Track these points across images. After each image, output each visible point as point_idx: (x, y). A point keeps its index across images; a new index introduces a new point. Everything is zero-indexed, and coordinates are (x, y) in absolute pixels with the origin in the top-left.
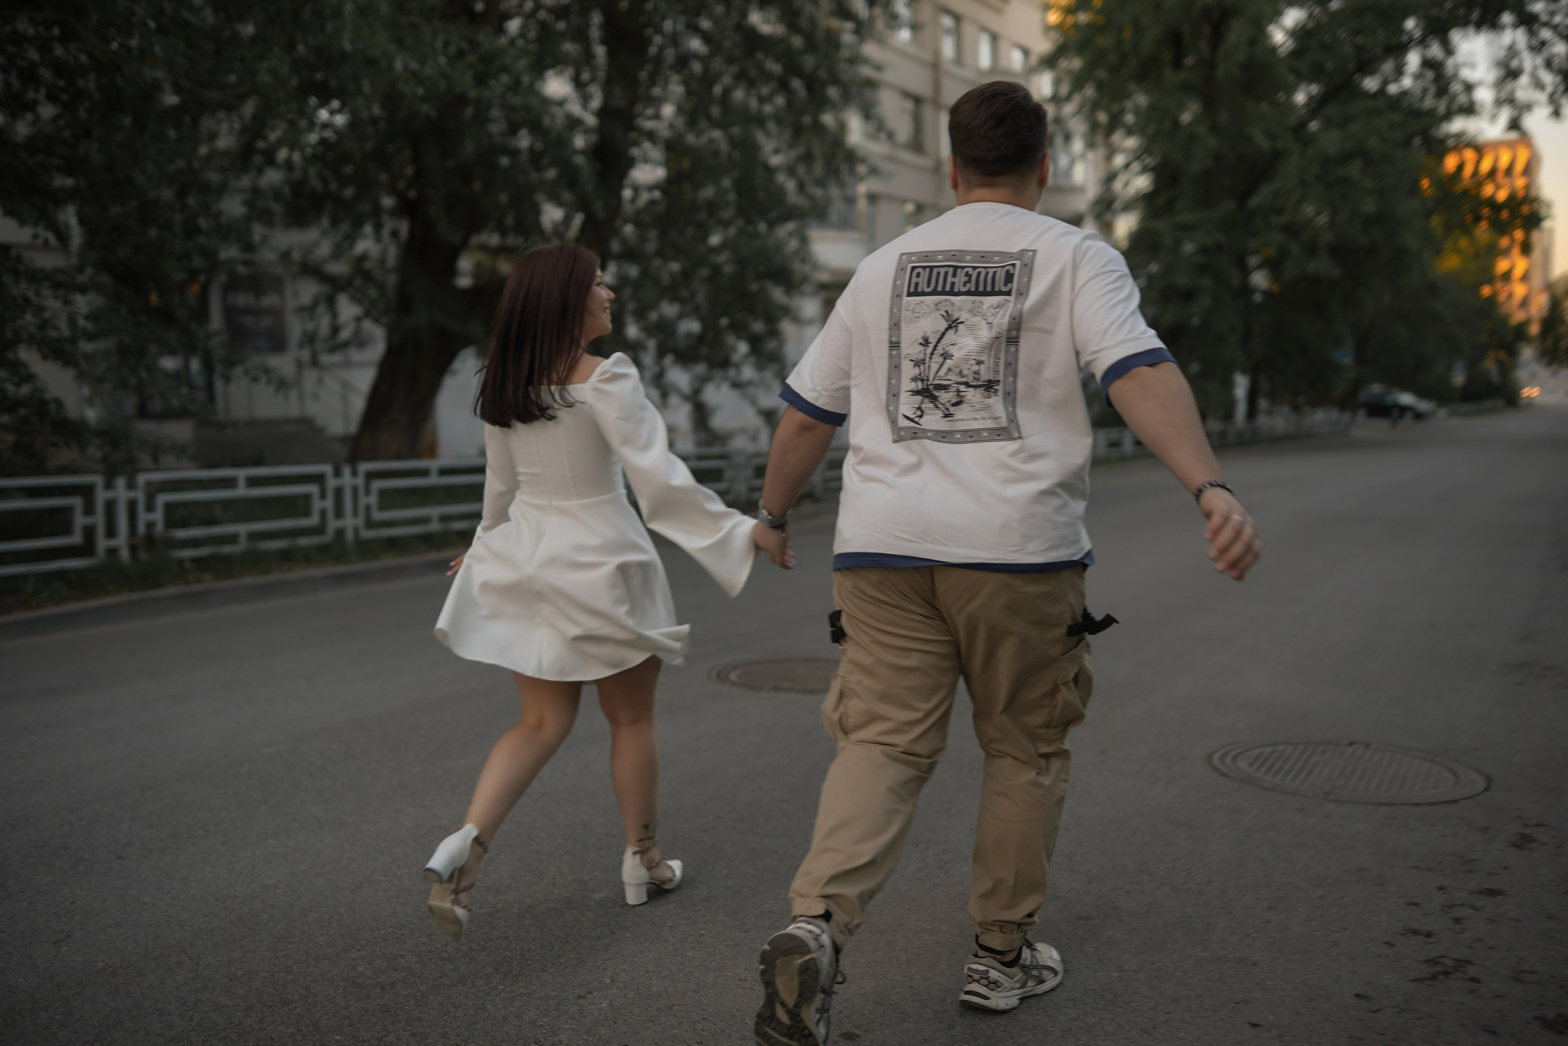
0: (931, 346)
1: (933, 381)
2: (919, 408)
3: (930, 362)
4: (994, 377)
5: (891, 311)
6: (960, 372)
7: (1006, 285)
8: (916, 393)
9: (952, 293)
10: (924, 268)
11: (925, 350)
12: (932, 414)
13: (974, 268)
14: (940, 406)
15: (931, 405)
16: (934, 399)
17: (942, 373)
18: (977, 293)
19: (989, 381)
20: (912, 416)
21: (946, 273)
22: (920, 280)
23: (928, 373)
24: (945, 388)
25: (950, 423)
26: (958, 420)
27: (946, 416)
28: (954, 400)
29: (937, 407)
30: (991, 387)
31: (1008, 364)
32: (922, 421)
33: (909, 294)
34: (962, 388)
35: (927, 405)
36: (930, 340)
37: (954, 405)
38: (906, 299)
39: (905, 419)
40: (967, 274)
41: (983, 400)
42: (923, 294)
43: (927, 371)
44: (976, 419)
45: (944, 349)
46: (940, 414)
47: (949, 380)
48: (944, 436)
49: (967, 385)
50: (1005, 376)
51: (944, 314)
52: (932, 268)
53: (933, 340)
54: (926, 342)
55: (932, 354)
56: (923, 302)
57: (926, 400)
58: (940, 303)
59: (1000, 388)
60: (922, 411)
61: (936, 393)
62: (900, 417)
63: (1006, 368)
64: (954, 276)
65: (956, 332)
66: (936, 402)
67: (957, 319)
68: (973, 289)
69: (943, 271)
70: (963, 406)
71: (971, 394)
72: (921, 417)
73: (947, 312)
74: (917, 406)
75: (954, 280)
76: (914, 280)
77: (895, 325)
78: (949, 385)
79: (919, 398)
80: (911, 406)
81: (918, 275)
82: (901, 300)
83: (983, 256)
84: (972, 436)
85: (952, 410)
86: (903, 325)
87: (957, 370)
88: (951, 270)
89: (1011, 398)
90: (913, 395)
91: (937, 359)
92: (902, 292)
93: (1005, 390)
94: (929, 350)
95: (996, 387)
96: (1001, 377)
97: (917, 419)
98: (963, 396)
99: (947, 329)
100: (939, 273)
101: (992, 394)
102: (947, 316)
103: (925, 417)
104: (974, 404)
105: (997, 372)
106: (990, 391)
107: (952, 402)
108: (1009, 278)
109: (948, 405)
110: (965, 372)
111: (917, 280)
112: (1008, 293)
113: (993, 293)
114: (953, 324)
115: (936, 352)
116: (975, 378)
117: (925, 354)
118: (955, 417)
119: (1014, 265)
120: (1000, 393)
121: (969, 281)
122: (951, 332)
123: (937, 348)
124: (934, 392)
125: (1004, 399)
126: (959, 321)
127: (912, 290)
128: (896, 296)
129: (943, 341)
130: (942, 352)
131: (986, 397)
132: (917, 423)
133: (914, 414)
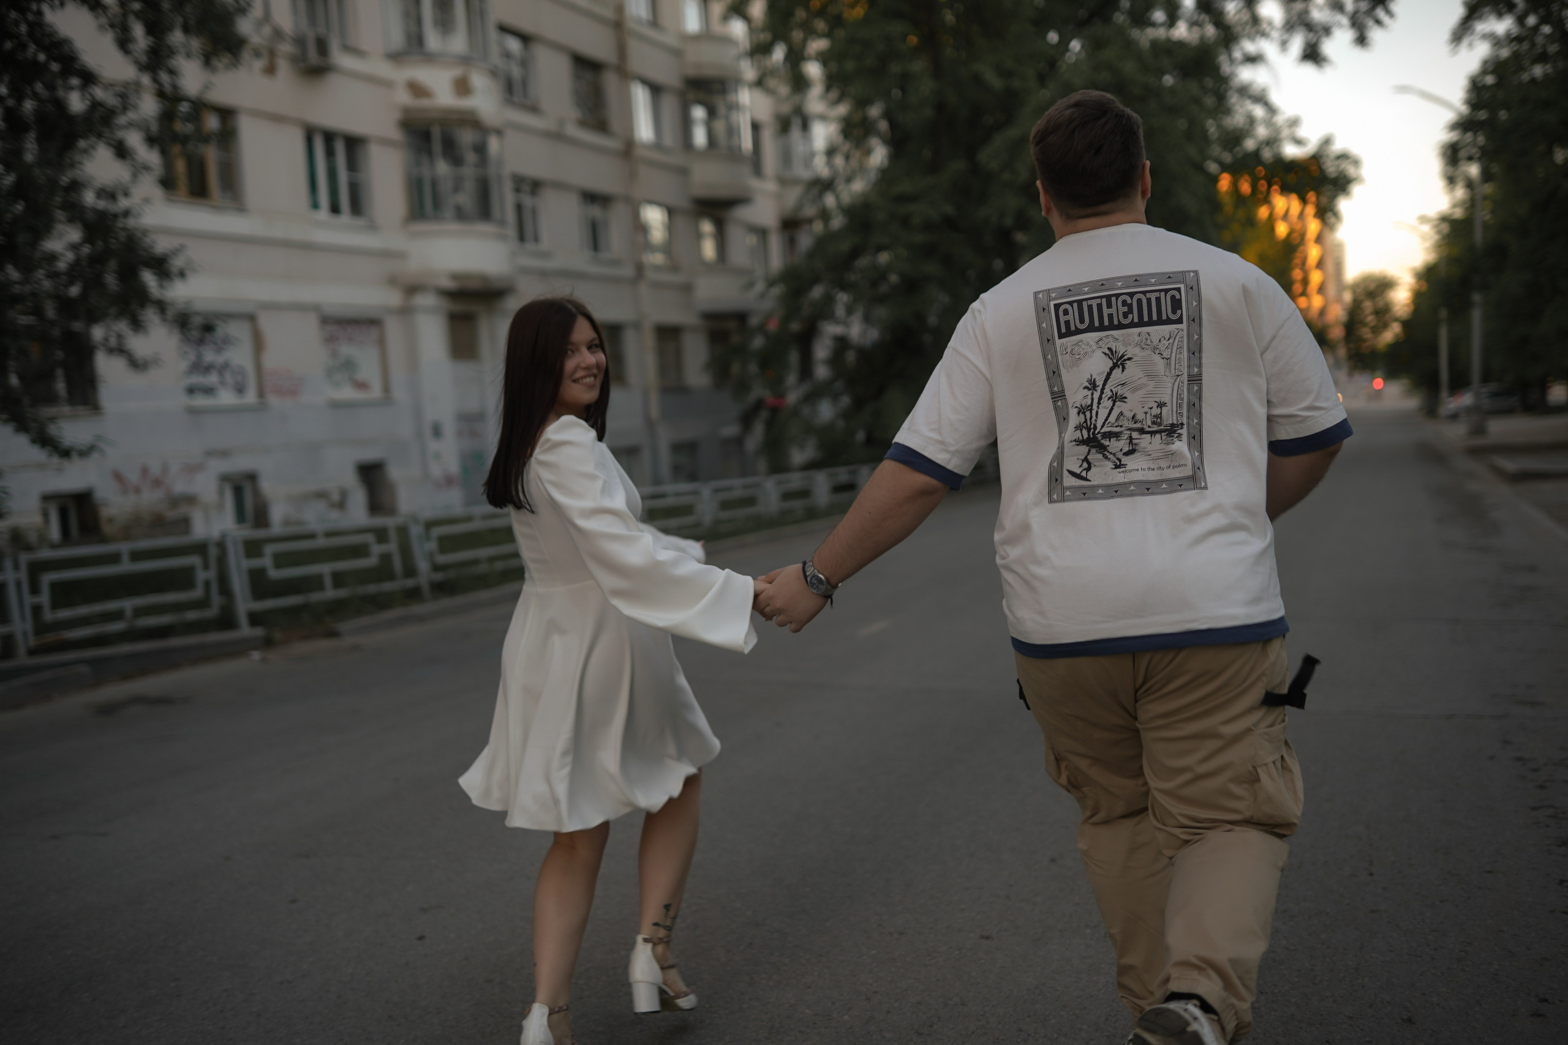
0: (1099, 389)
1: (1101, 429)
2: (1086, 460)
3: (1098, 407)
4: (1177, 421)
5: (1045, 358)
6: (1134, 417)
7: (1174, 312)
8: (1080, 442)
9: (1112, 327)
10: (1071, 303)
11: (1092, 394)
12: (1100, 466)
13: (1131, 295)
14: (1110, 456)
15: (1100, 456)
16: (1102, 449)
17: (1112, 419)
18: (1141, 324)
19: (1172, 425)
20: (1078, 471)
21: (1100, 306)
22: (1070, 317)
23: (1096, 421)
24: (1117, 435)
25: (1122, 474)
26: (1131, 471)
27: (1117, 467)
28: (1126, 449)
29: (1106, 458)
30: (1174, 432)
31: (1191, 405)
32: (1090, 475)
33: (1061, 336)
34: (1135, 435)
35: (1095, 456)
36: (1097, 384)
37: (1127, 454)
38: (1059, 342)
39: (1070, 476)
40: (1124, 303)
41: (1163, 446)
42: (1078, 332)
43: (1094, 418)
44: (1153, 469)
45: (1112, 391)
46: (1111, 465)
47: (1121, 426)
48: (1115, 491)
49: (1142, 431)
50: (1188, 418)
51: (1108, 352)
52: (1080, 302)
53: (1100, 383)
54: (1092, 385)
55: (1100, 398)
56: (1081, 341)
57: (1093, 451)
58: (1101, 340)
59: (1184, 431)
60: (1089, 464)
61: (1106, 442)
62: (1065, 473)
63: (1188, 411)
64: (1109, 306)
65: (1123, 371)
66: (1106, 452)
67: (1123, 356)
68: (1136, 320)
69: (1094, 303)
70: (1136, 455)
71: (1144, 441)
72: (1088, 469)
73: (1110, 349)
74: (1083, 458)
75: (1110, 311)
76: (1062, 319)
77: (1054, 374)
78: (1121, 432)
79: (1084, 449)
80: (1075, 458)
81: (1066, 312)
82: (1054, 344)
83: (1136, 280)
84: (1148, 488)
85: (1125, 460)
86: (1063, 371)
87: (1130, 415)
88: (1104, 300)
89: (1196, 440)
90: (1078, 445)
91: (1107, 403)
92: (1053, 335)
93: (1189, 433)
94: (1096, 395)
95: (1179, 431)
96: (1185, 421)
97: (1084, 474)
98: (1136, 444)
99: (1112, 369)
100: (1090, 307)
101: (1175, 440)
102: (1111, 353)
103: (1093, 469)
104: (1150, 453)
105: (1181, 414)
106: (1173, 436)
107: (1124, 451)
108: (1176, 304)
109: (1120, 455)
110: (1140, 416)
111: (1067, 318)
112: (1180, 321)
113: (1160, 322)
114: (1119, 362)
115: (1103, 396)
116: (1154, 423)
117: (1092, 399)
118: (1128, 468)
119: (1178, 290)
120: (1185, 437)
121: (1130, 311)
122: (1117, 372)
123: (1105, 391)
124: (1103, 441)
125: (1189, 444)
126: (1125, 357)
127: (1063, 330)
128: (1046, 342)
129: (1109, 383)
130: (1110, 394)
131: (1168, 444)
132: (1086, 479)
133: (1080, 466)
